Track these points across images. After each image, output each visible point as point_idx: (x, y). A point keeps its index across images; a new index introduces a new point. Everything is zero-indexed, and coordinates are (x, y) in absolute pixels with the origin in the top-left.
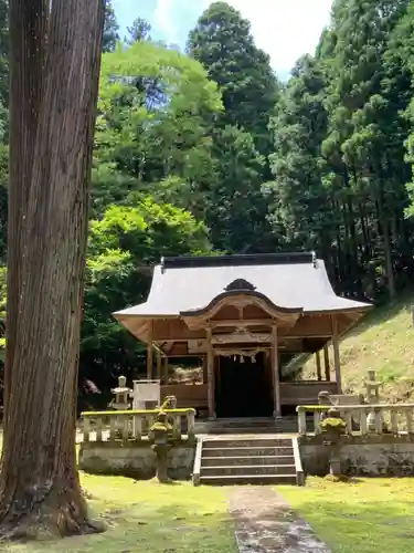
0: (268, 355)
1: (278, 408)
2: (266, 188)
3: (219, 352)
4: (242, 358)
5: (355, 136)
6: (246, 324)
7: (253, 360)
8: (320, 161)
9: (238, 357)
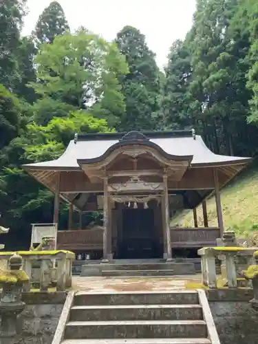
0: (159, 202)
1: (169, 249)
2: (154, 115)
3: (115, 199)
4: (135, 204)
5: (212, 76)
6: (140, 174)
7: (146, 206)
8: (188, 94)
9: (132, 203)
